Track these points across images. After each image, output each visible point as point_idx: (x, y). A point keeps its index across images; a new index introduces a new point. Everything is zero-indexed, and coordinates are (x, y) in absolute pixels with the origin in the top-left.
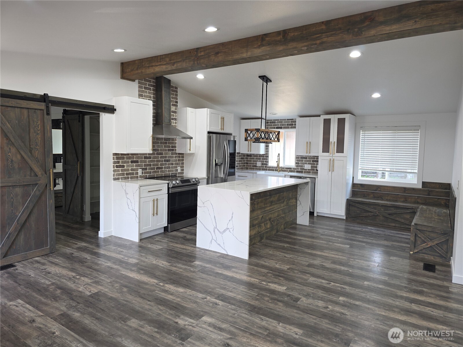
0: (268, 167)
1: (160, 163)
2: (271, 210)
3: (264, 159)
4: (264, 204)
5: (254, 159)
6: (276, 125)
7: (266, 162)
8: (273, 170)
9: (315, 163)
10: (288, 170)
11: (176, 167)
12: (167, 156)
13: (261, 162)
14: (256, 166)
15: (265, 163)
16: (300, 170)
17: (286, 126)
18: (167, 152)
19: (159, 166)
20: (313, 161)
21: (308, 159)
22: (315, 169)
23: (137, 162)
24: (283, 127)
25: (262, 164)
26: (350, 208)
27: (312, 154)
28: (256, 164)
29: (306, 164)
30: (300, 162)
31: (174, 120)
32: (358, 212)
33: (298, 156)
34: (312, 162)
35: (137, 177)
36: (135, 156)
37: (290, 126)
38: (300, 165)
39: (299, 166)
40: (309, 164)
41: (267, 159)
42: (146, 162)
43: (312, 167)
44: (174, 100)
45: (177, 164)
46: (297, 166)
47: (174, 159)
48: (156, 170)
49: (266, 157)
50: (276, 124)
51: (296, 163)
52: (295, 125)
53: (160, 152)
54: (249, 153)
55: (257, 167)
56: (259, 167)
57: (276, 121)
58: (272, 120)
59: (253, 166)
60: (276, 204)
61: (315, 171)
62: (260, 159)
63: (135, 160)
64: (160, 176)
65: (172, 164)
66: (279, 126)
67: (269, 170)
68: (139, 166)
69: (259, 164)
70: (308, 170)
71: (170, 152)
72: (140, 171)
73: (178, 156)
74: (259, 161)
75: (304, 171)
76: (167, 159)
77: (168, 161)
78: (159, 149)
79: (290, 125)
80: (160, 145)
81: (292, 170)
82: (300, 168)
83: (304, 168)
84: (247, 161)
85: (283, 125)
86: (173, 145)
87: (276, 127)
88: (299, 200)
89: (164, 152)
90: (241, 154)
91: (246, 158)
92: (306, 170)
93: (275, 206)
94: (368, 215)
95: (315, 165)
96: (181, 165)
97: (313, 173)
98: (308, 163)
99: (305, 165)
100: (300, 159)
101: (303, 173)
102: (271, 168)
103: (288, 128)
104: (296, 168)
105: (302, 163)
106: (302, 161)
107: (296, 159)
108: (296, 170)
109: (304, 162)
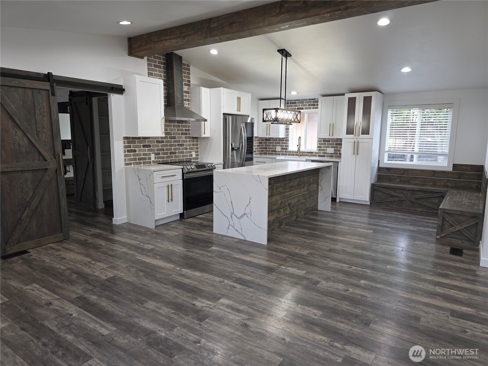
1: (173, 148)
2: (291, 195)
3: (284, 143)
4: (284, 189)
5: (273, 143)
6: (296, 106)
8: (294, 155)
9: (339, 146)
10: (310, 154)
11: (191, 152)
12: (181, 140)
13: (281, 146)
14: (275, 151)
15: (285, 147)
16: (322, 154)
17: (308, 107)
18: (180, 136)
19: (173, 151)
20: (336, 144)
21: (331, 142)
22: (339, 152)
23: (149, 146)
24: (304, 107)
25: (282, 149)
26: (375, 193)
27: (335, 137)
28: (275, 148)
29: (329, 147)
30: (322, 146)
31: (187, 101)
32: (383, 197)
33: (320, 139)
35: (150, 163)
36: (146, 140)
37: (312, 107)
38: (322, 148)
39: (321, 150)
40: (332, 147)
41: (287, 143)
42: (159, 147)
44: (187, 79)
45: (192, 149)
46: (319, 150)
47: (188, 143)
48: (169, 155)
49: (286, 140)
50: (297, 104)
51: (318, 147)
52: (317, 105)
53: (173, 136)
54: (268, 137)
56: (278, 152)
57: (297, 102)
58: (292, 100)
59: (272, 151)
60: (296, 189)
61: (338, 155)
62: (279, 143)
63: (147, 144)
64: (174, 161)
65: (186, 149)
66: (300, 107)
67: (289, 155)
68: (151, 150)
69: (278, 149)
70: (331, 153)
71: (184, 136)
72: (153, 156)
73: (192, 140)
74: (279, 146)
75: (326, 155)
76: (181, 143)
77: (182, 145)
78: (172, 132)
79: (312, 105)
80: (172, 128)
81: (314, 154)
82: (322, 152)
83: (326, 151)
84: (266, 145)
85: (304, 105)
86: (187, 128)
87: (297, 108)
88: (320, 185)
89: (177, 136)
90: (260, 138)
91: (265, 143)
92: (329, 154)
93: (295, 191)
94: (393, 200)
95: (339, 149)
96: (195, 150)
97: (335, 156)
99: (328, 149)
100: (322, 142)
101: (326, 157)
102: (291, 153)
103: (310, 108)
104: (318, 152)
105: (324, 147)
106: (325, 144)
107: (318, 143)
108: (318, 154)
109: (326, 145)
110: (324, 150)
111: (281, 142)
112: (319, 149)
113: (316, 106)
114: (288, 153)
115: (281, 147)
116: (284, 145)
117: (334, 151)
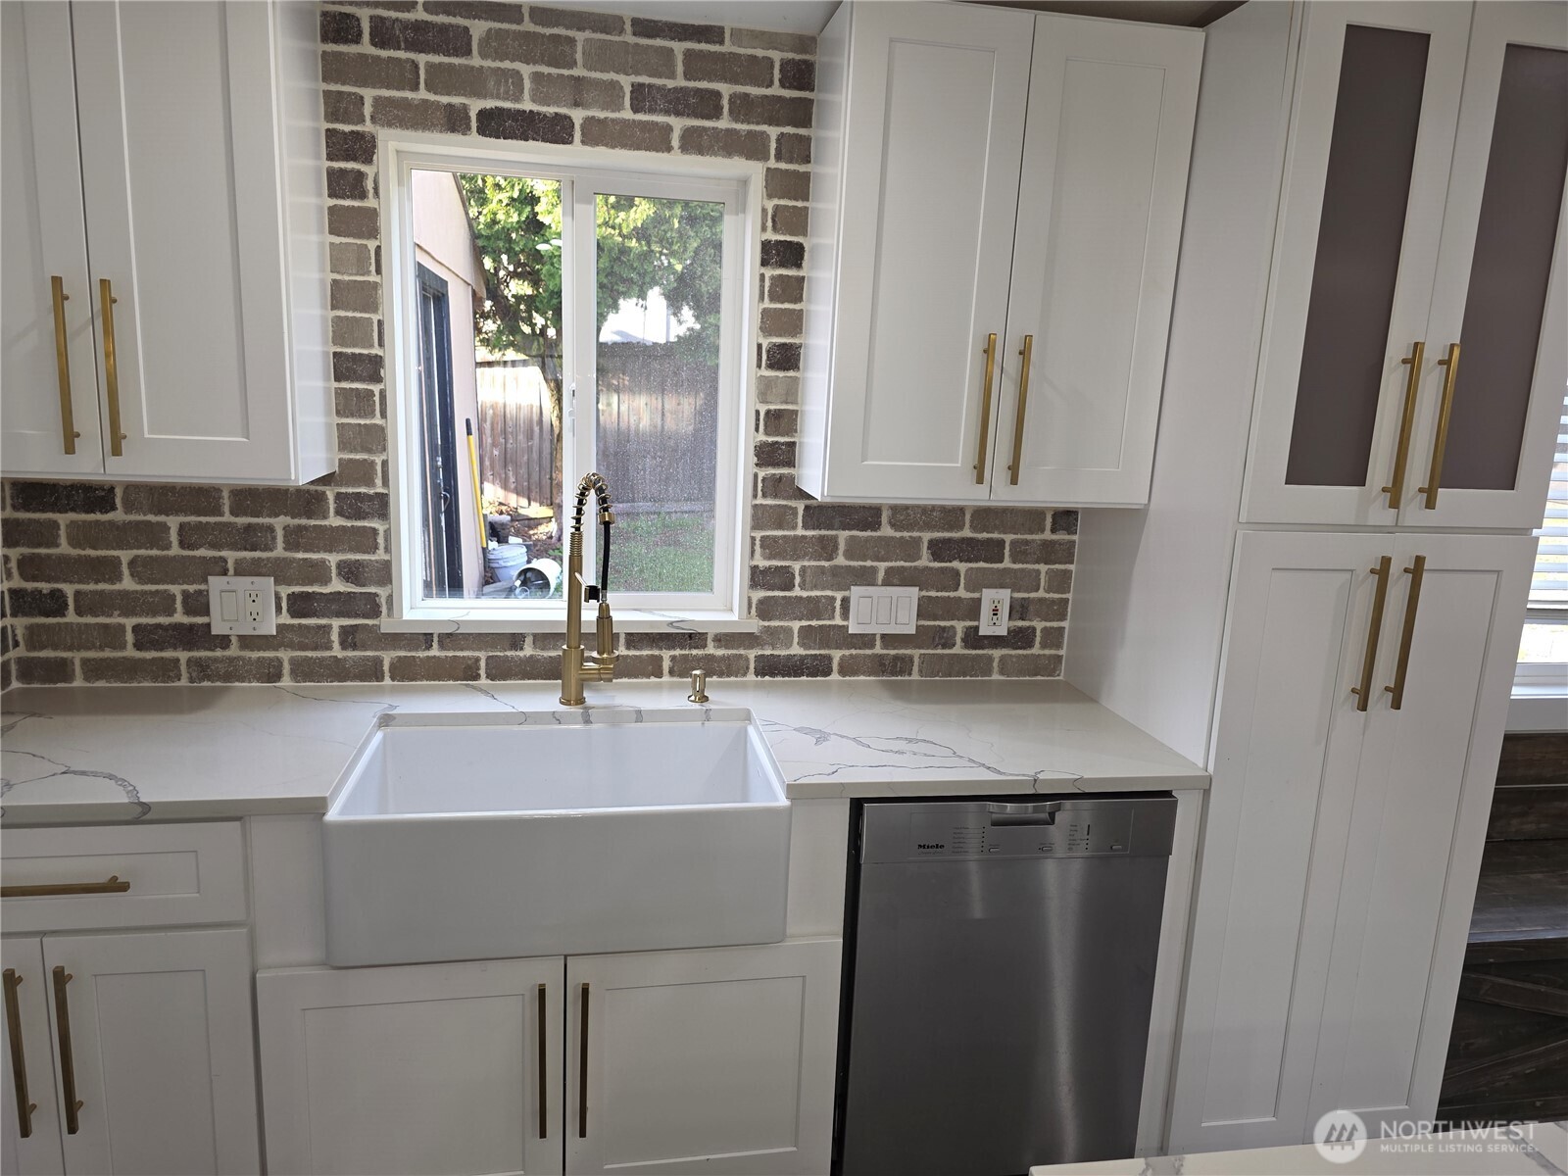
0: (395, 640)
3: (332, 539)
5: (155, 535)
6: (475, 82)
7: (350, 572)
8: (469, 673)
9: (962, 567)
10: (667, 655)
13: (280, 572)
14: (196, 636)
15: (337, 586)
16: (796, 650)
17: (627, 114)
20: (938, 550)
21: (887, 531)
22: (960, 626)
24: (578, 116)
25: (300, 605)
27: (1039, 490)
28: (198, 604)
29: (866, 577)
30: (796, 566)
34: (925, 561)
37: (678, 124)
38: (797, 592)
39: (793, 607)
40: (895, 577)
41: (366, 540)
43: (925, 610)
46: (765, 609)
49: (352, 506)
50: (473, 60)
51: (758, 578)
55: (224, 641)
56: (247, 642)
57: (477, 25)
59: (146, 637)
61: (958, 649)
62: (252, 538)
66: (527, 105)
67: (405, 671)
69: (245, 606)
70: (889, 640)
74: (248, 569)
75: (837, 655)
79: (679, 103)
81: (711, 649)
82: (796, 625)
83: (838, 621)
85: (576, 90)
87: (475, 106)
92: (866, 640)
95: (962, 593)
97: (931, 666)
98: (882, 566)
99: (856, 592)
100: (800, 532)
101: (835, 676)
102: (435, 652)
103: (657, 140)
104: (754, 625)
105: (813, 579)
106: (827, 548)
107: (758, 535)
108: (751, 654)
109: (840, 560)
110: (814, 608)
111: (280, 522)
112: (762, 594)
113: (724, 123)
114: (388, 657)
115: (285, 591)
116: (333, 559)
117: (920, 616)
